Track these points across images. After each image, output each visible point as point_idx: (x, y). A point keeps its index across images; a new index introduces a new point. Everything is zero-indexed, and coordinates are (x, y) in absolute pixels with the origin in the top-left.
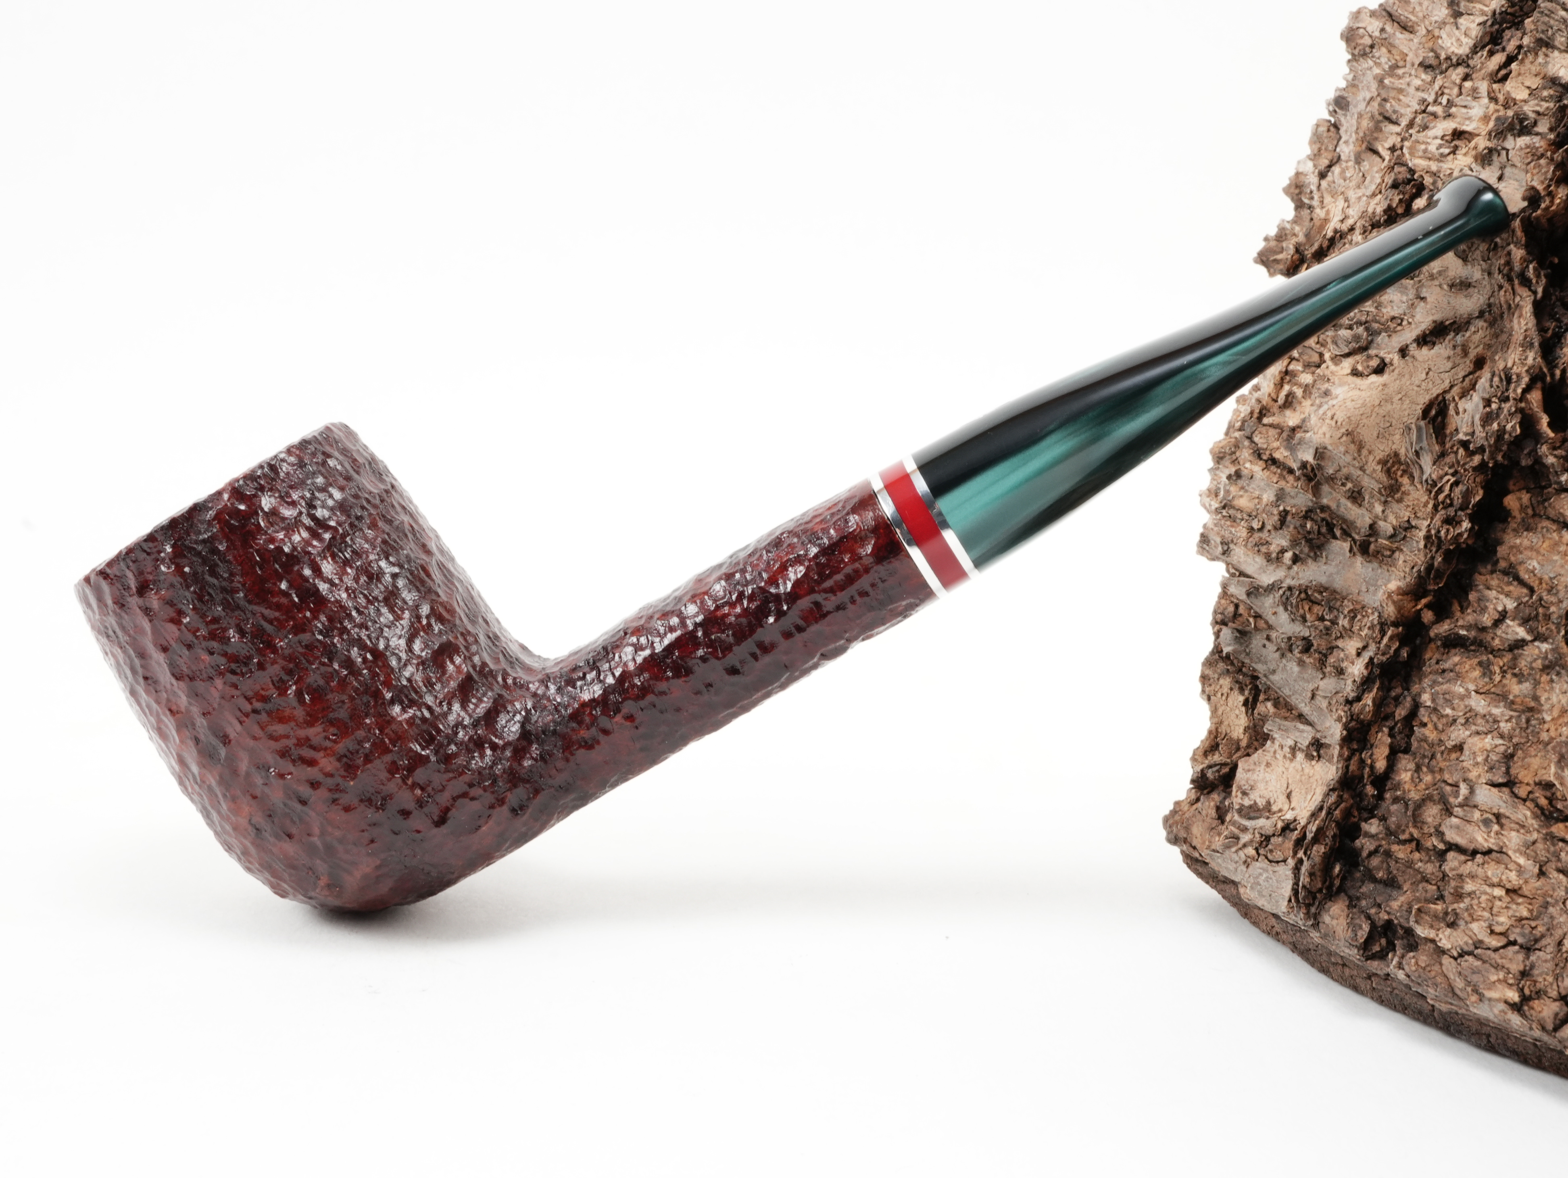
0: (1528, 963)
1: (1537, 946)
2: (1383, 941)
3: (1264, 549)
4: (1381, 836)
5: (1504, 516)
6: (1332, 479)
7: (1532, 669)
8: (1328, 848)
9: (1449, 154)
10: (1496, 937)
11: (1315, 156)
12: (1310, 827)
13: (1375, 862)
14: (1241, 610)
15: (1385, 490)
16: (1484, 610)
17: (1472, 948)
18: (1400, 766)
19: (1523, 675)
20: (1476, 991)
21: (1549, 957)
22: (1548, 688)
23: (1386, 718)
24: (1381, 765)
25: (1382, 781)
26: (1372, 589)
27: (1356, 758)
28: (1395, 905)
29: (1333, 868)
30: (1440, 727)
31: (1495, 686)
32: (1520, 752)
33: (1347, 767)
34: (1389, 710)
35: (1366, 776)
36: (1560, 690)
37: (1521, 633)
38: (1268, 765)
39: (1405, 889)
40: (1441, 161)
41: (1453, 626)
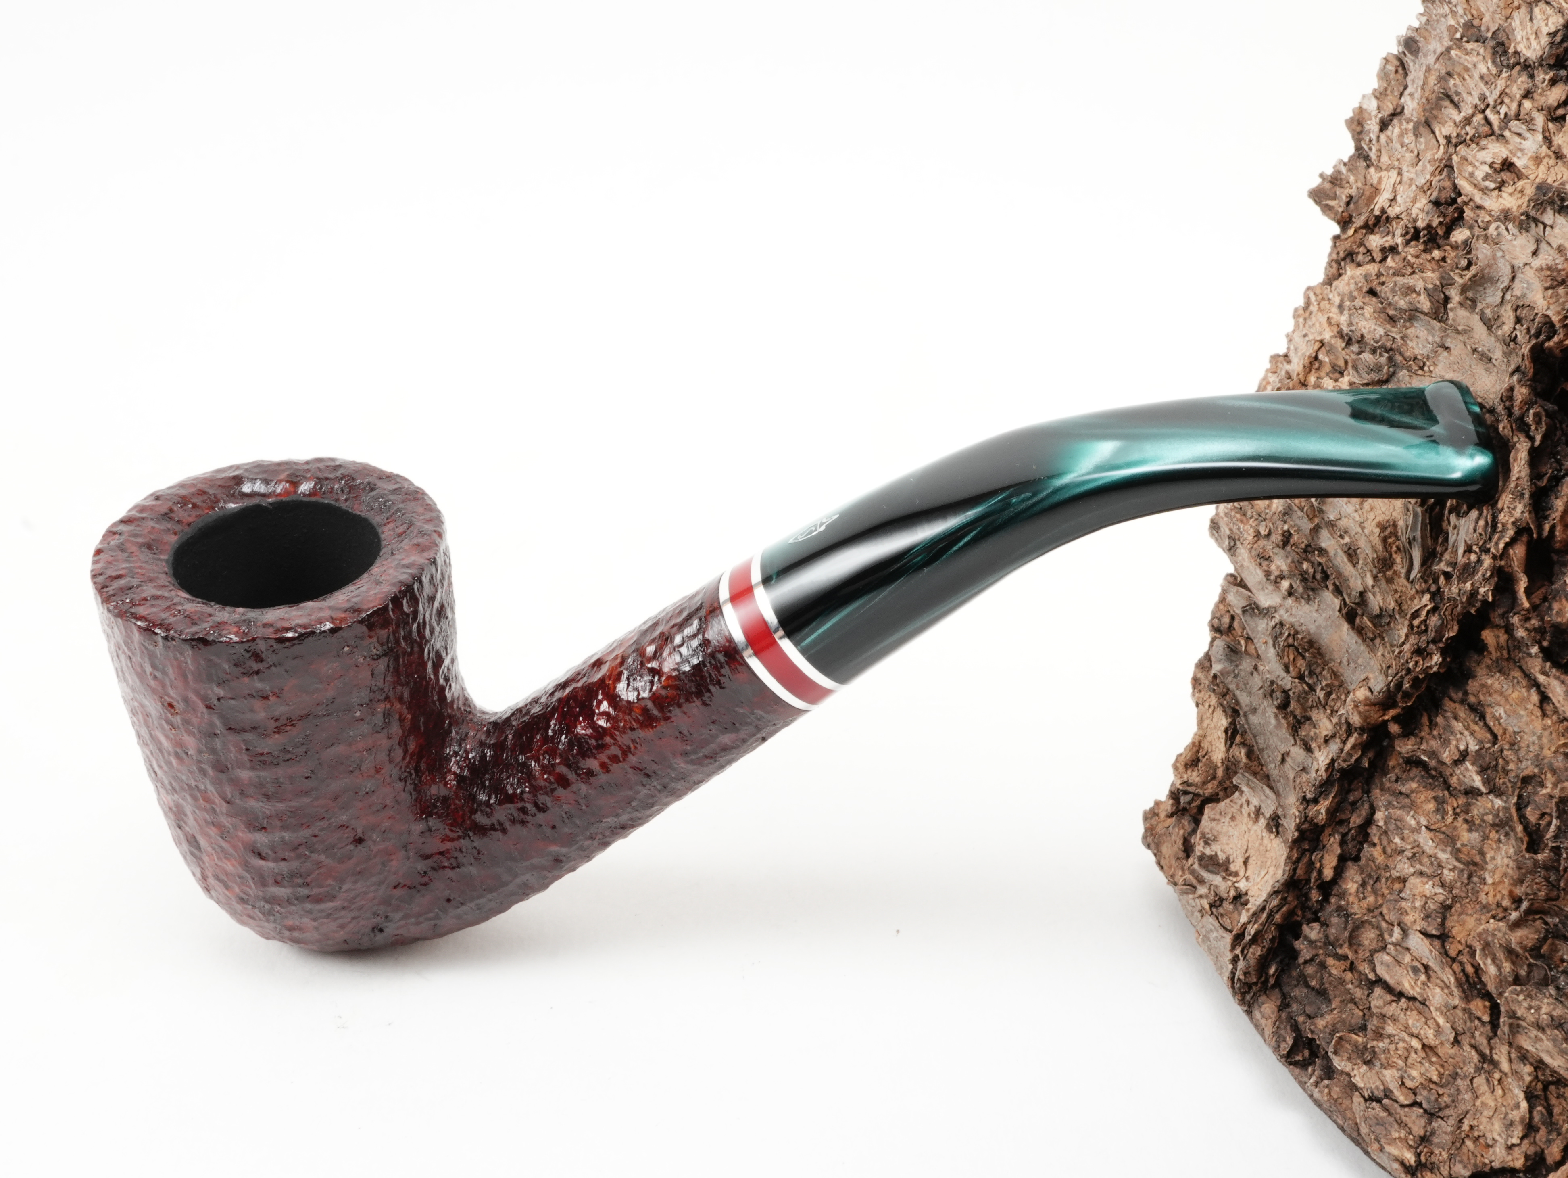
0: (1429, 1129)
1: (1440, 1114)
2: (1306, 1053)
3: (1265, 563)
4: (1319, 944)
5: (1481, 648)
6: (1333, 526)
7: (1483, 821)
8: (1265, 950)
9: (1494, 189)
10: (1406, 1091)
11: (1380, 95)
12: (1249, 927)
13: (1310, 970)
14: (1236, 624)
15: (1378, 562)
16: (1446, 743)
17: (1381, 1095)
18: (1348, 874)
19: (1474, 824)
20: (1377, 1140)
21: (1449, 1129)
22: (1495, 847)
23: (1341, 822)
24: (1328, 873)
25: (1327, 888)
26: (1352, 665)
27: (1305, 860)
28: (1321, 1023)
29: (1269, 967)
30: (1389, 850)
31: (1446, 825)
32: (1458, 905)
33: (1295, 870)
34: (1343, 817)
35: (1312, 880)
36: (1506, 853)
37: (1477, 782)
38: (1233, 818)
39: (1334, 1006)
40: (1486, 194)
41: (1416, 747)
